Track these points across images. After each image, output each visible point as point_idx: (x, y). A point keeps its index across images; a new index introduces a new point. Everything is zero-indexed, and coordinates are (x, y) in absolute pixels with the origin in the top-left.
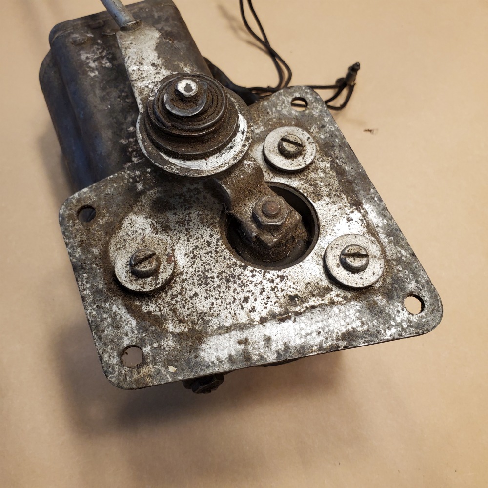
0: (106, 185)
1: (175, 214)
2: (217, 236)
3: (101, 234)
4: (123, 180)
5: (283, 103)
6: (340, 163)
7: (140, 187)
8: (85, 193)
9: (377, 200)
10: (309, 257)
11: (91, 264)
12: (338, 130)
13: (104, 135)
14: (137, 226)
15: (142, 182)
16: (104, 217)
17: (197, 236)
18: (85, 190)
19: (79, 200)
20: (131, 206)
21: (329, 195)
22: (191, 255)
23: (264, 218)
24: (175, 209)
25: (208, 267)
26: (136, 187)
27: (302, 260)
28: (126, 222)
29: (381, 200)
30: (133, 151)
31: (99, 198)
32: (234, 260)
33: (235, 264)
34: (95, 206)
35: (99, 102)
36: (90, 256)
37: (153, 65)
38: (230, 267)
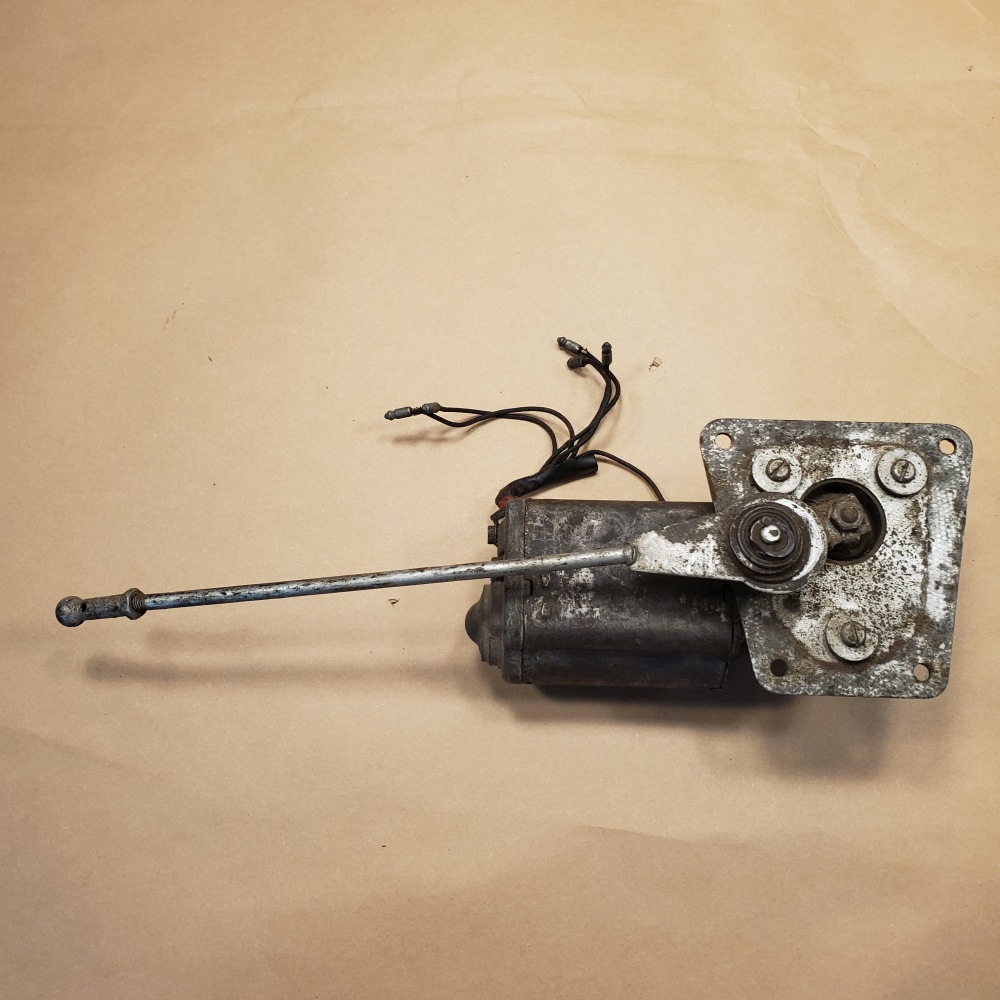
0: (755, 642)
1: (805, 594)
2: (838, 569)
3: (803, 662)
4: (755, 626)
5: (717, 454)
6: (801, 437)
7: (767, 614)
8: (757, 662)
9: (848, 426)
10: (883, 504)
11: (830, 679)
12: (766, 421)
13: (680, 627)
14: (806, 630)
15: (762, 610)
16: (788, 654)
17: (833, 585)
18: (753, 661)
19: (763, 670)
20: (785, 628)
21: (830, 461)
22: (850, 596)
23: (854, 524)
24: (799, 592)
25: (865, 587)
26: (766, 618)
27: (883, 511)
28: (799, 637)
29: (849, 423)
30: (709, 608)
31: (767, 652)
32: (865, 563)
33: (870, 564)
34: (773, 658)
35: (636, 619)
36: (823, 678)
37: (692, 551)
38: (871, 570)
